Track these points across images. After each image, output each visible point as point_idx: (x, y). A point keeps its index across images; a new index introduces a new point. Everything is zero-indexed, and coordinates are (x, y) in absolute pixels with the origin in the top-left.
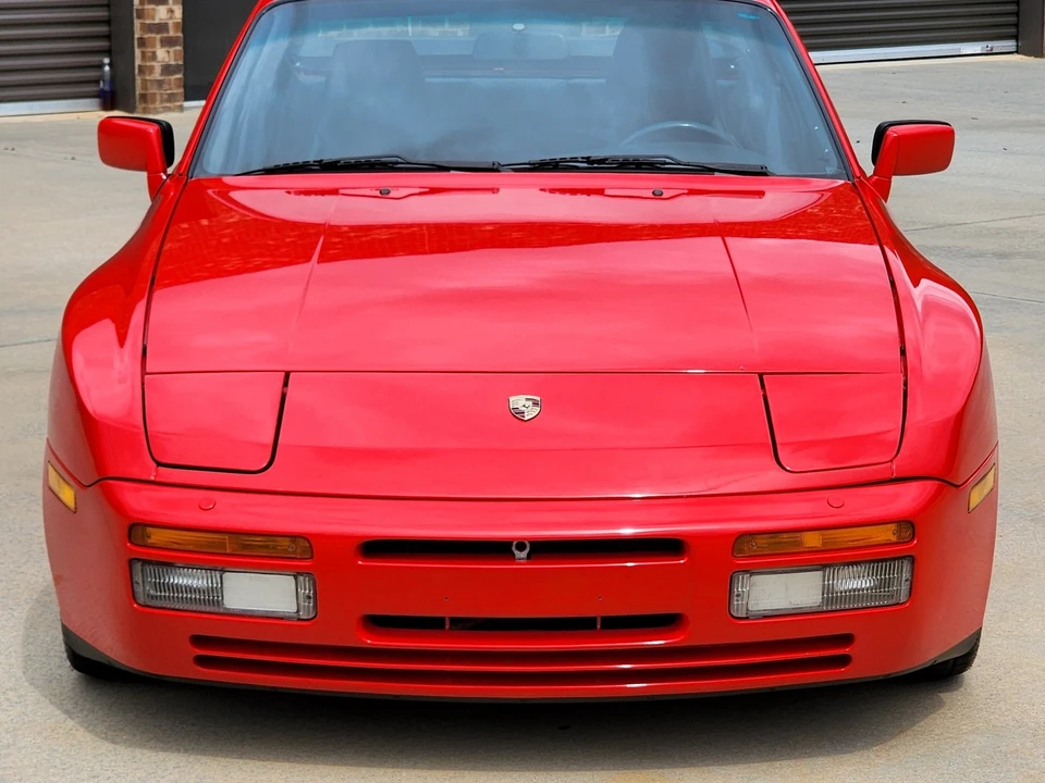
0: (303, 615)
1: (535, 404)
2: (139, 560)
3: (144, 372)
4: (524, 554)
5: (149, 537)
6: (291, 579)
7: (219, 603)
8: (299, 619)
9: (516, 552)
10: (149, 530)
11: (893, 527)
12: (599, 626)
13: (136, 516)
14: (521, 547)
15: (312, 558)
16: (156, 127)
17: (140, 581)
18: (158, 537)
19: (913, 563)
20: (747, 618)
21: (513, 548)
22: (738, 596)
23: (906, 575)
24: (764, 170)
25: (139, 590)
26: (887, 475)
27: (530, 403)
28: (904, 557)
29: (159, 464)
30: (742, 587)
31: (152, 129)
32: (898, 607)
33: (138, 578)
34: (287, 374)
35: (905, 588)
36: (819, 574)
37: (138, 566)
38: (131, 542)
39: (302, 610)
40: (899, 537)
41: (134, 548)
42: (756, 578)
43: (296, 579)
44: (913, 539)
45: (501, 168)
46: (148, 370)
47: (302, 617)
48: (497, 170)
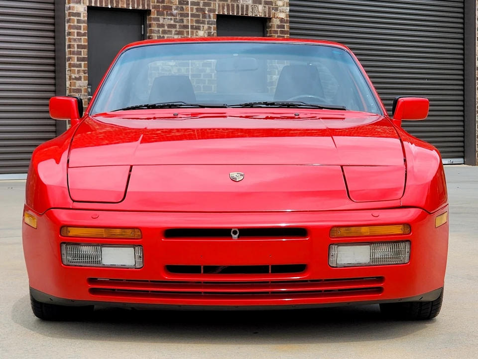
0: (138, 266)
1: (241, 175)
2: (64, 243)
3: (68, 167)
4: (236, 236)
5: (69, 232)
6: (133, 249)
7: (99, 262)
8: (136, 268)
9: (233, 235)
10: (69, 229)
11: (401, 227)
12: (270, 272)
13: (63, 223)
14: (235, 233)
15: (142, 238)
16: (75, 99)
17: (65, 254)
18: (73, 232)
19: (411, 244)
20: (337, 267)
21: (232, 233)
22: (332, 256)
23: (408, 249)
24: (344, 108)
25: (64, 257)
26: (398, 205)
27: (239, 175)
28: (407, 241)
29: (74, 201)
30: (334, 252)
31: (73, 100)
32: (405, 265)
33: (64, 252)
34: (131, 167)
35: (407, 255)
36: (368, 247)
37: (64, 246)
38: (61, 235)
39: (137, 263)
40: (404, 231)
41: (62, 237)
42: (340, 248)
43: (134, 249)
44: (410, 233)
45: (227, 107)
46: (70, 166)
47: (137, 267)
48: (226, 107)
